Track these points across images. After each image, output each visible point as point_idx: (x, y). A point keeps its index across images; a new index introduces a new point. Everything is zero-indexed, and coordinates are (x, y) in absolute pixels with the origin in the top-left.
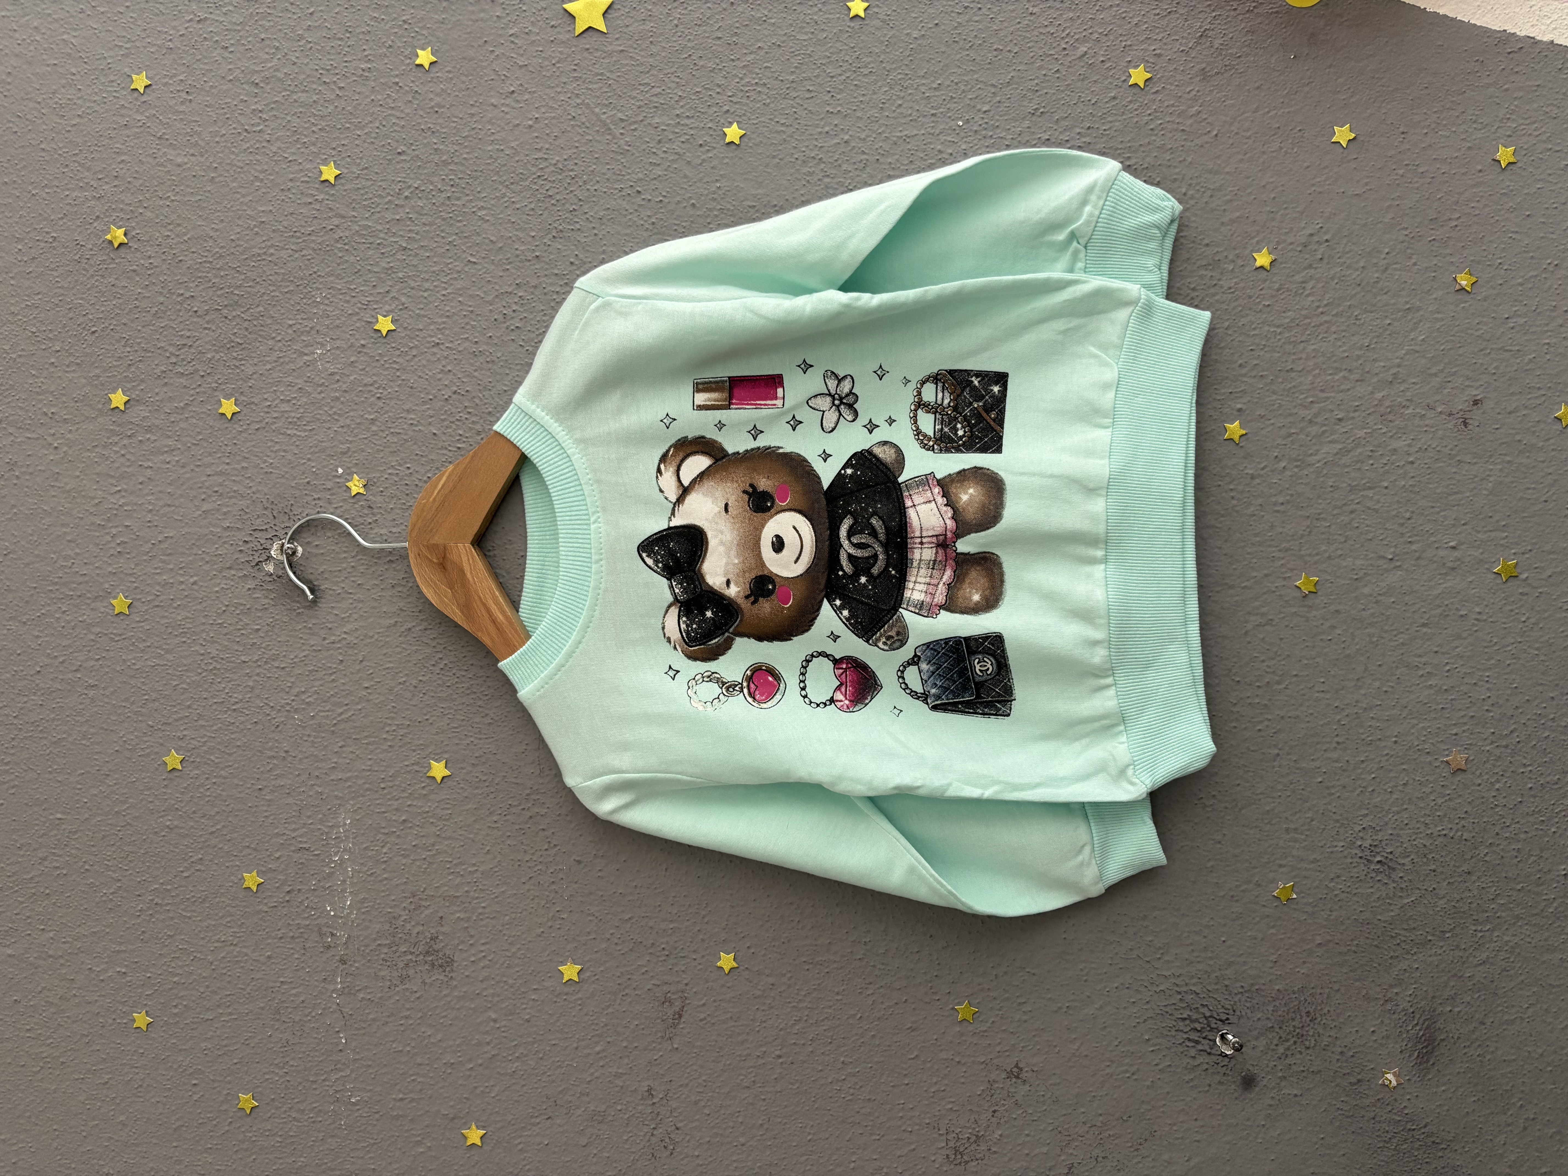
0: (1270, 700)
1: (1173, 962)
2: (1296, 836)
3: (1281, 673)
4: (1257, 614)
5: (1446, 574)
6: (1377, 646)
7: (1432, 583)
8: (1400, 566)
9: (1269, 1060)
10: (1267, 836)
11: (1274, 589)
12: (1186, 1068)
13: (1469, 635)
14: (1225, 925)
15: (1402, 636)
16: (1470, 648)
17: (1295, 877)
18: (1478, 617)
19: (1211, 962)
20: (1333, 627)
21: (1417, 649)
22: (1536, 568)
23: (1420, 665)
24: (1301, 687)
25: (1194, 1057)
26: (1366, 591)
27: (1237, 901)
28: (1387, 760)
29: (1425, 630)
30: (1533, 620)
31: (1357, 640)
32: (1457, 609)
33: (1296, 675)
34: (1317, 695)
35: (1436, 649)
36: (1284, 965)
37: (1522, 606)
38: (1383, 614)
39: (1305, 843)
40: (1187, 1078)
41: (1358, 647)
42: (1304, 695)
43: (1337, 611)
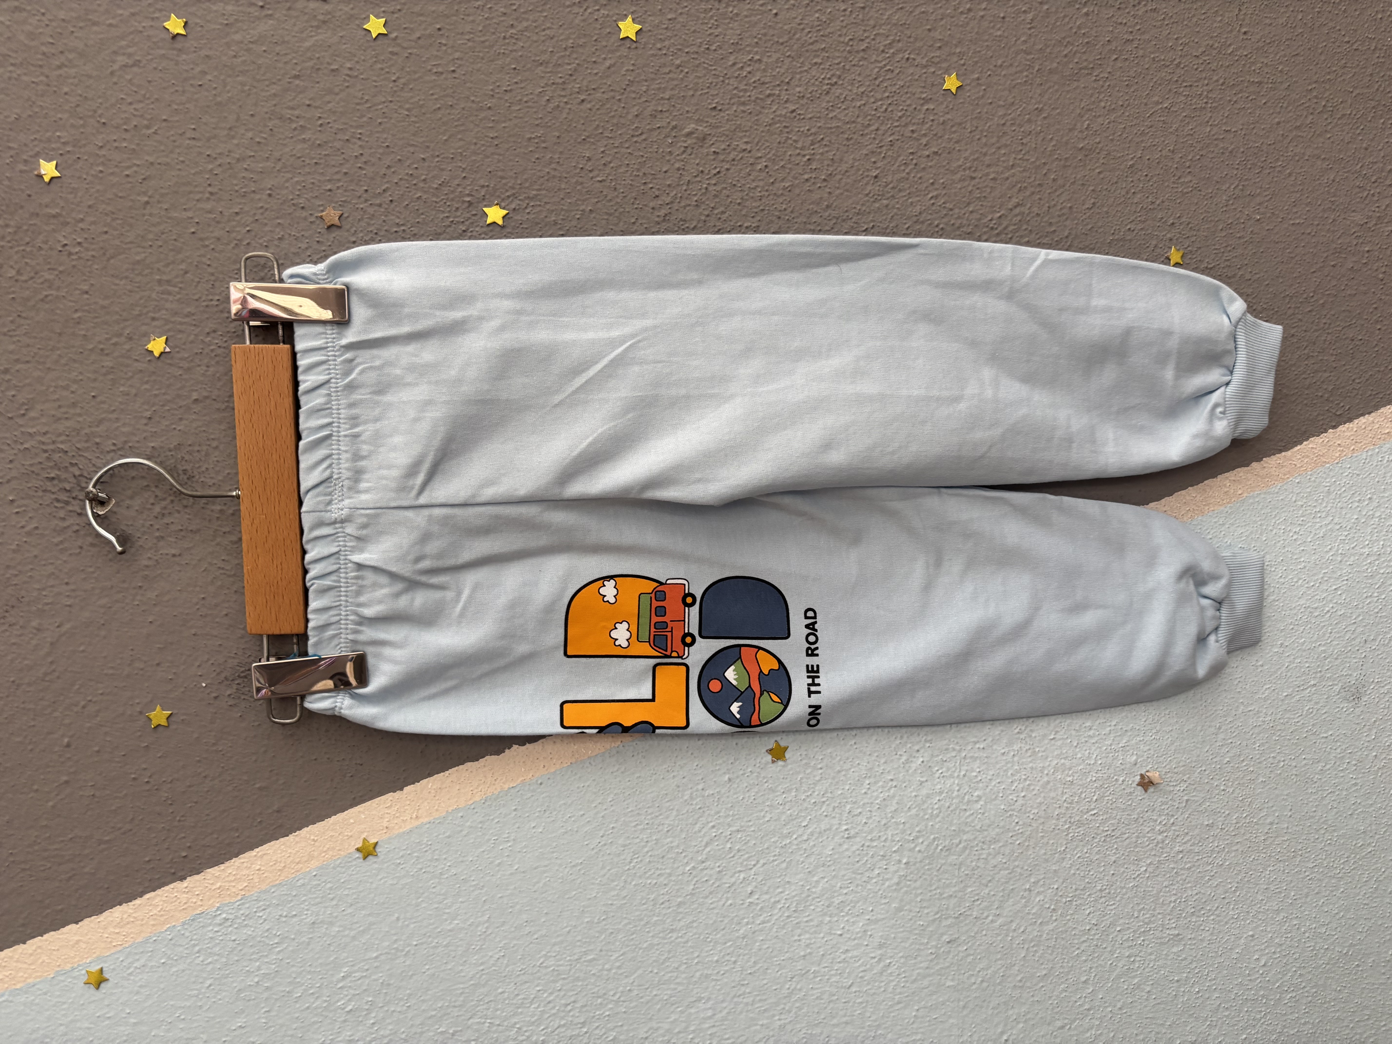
0: (138, 145)
1: (38, 418)
2: (170, 288)
3: (149, 117)
4: (124, 54)
5: (318, 27)
6: (249, 95)
7: (304, 35)
8: (271, 15)
9: (145, 520)
10: (138, 287)
11: (141, 29)
12: (54, 530)
13: (341, 90)
14: (95, 380)
15: (275, 86)
16: (342, 104)
17: (169, 330)
18: (349, 72)
19: (80, 419)
20: (204, 73)
21: (290, 101)
22: (405, 28)
23: (293, 118)
24: (172, 133)
25: (63, 519)
26: (237, 37)
27: (107, 355)
28: (262, 214)
29: (297, 82)
30: (402, 81)
31: (228, 88)
32: (328, 63)
33: (165, 120)
34: (188, 142)
35: (308, 102)
36: (159, 422)
37: (392, 65)
38: (254, 63)
39: (178, 296)
40: (56, 540)
41: (229, 95)
42: (174, 141)
43: (207, 56)
